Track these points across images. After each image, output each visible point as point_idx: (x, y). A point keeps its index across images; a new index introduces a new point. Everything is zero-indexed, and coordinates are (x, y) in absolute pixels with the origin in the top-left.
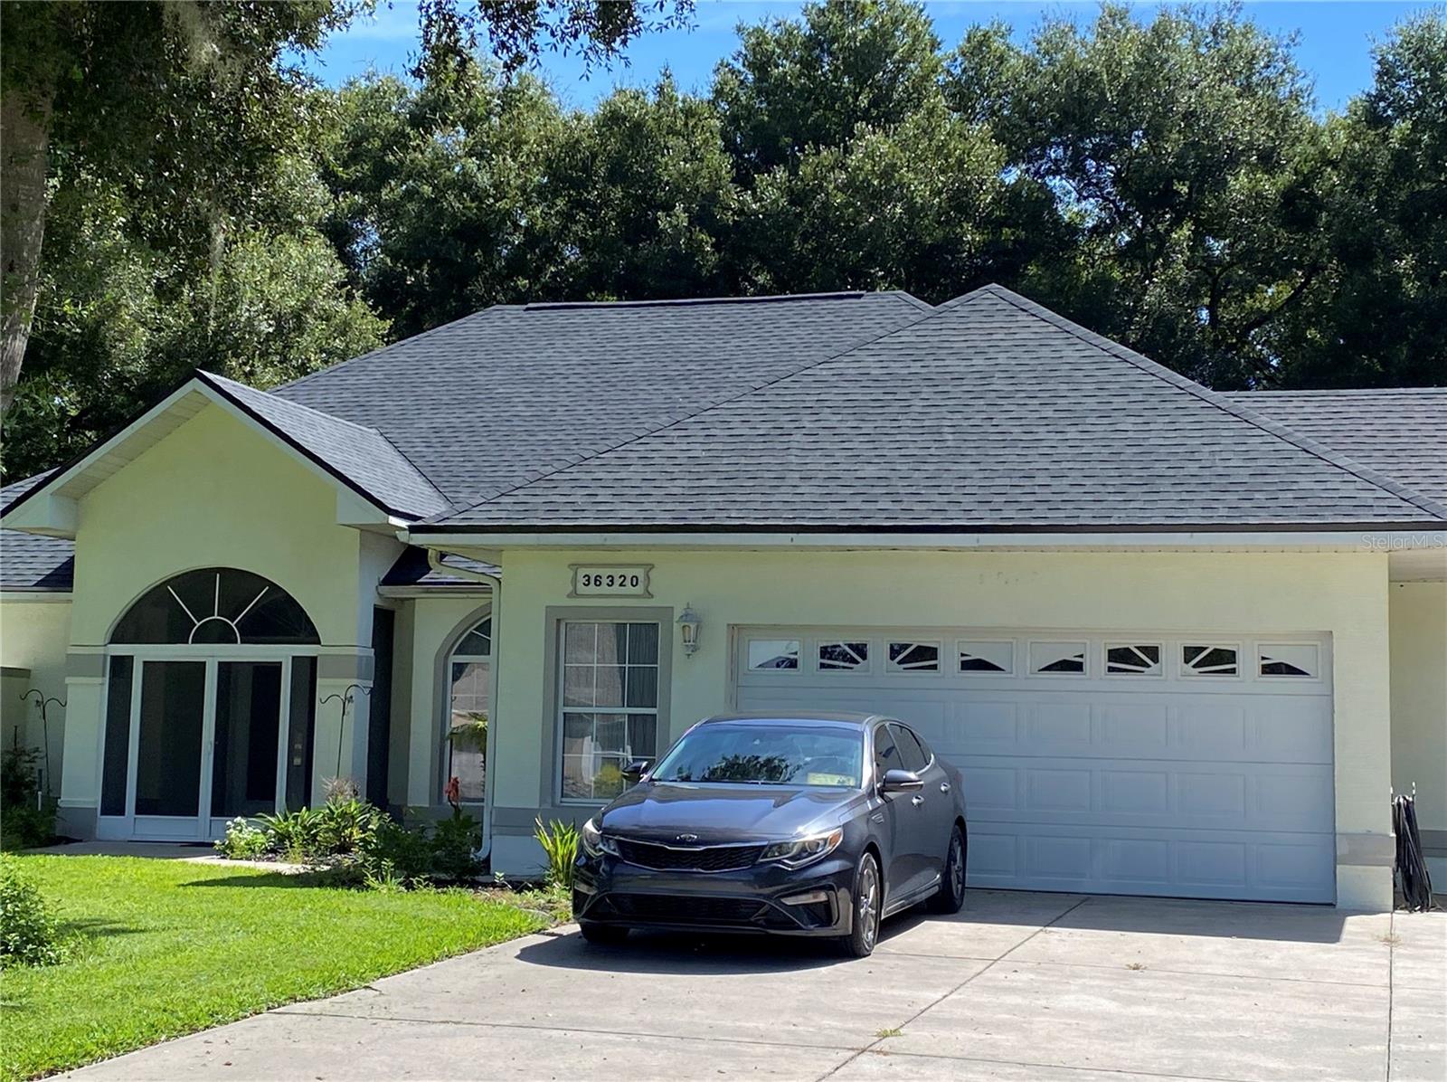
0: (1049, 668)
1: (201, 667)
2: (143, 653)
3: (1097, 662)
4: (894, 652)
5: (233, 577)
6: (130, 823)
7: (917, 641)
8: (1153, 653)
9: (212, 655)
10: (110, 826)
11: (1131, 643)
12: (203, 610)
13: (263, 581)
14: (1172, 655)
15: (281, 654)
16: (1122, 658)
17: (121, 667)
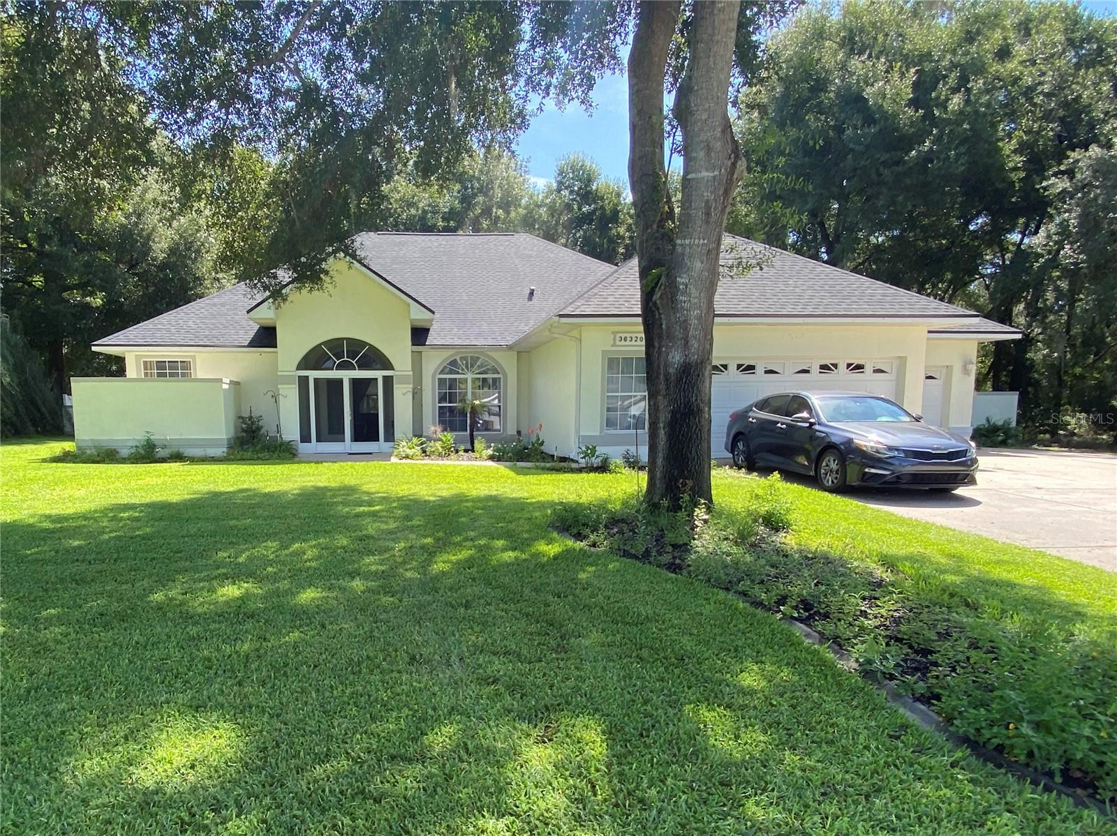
0: (799, 372)
1: (340, 382)
2: (313, 374)
3: (815, 369)
4: (739, 366)
5: (351, 341)
6: (314, 446)
7: (747, 363)
8: (835, 366)
9: (346, 376)
10: (304, 448)
11: (828, 362)
12: (339, 356)
13: (366, 344)
14: (842, 366)
15: (378, 374)
16: (824, 367)
17: (303, 381)
